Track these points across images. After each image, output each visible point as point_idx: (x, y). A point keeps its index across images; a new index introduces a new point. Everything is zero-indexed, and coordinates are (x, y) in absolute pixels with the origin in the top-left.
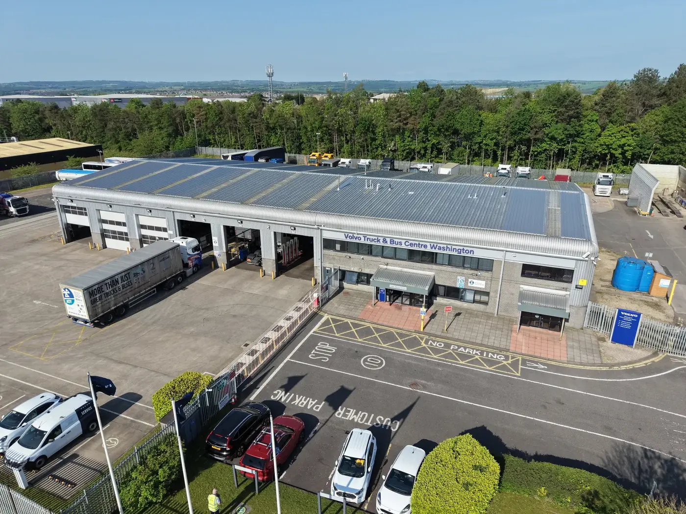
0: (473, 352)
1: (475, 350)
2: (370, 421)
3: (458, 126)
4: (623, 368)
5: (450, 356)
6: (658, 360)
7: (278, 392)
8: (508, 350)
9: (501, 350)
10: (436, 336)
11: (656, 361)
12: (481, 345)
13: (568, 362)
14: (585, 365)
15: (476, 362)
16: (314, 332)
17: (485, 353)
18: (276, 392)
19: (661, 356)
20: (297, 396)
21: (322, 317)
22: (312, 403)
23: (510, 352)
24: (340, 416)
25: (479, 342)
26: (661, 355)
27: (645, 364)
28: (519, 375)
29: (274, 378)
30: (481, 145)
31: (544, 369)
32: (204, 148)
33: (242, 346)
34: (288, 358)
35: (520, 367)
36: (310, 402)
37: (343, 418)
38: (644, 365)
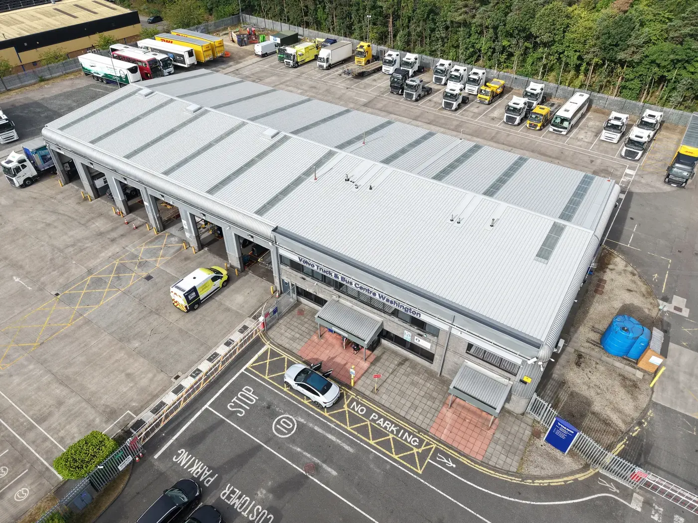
0: (390, 428)
1: (393, 425)
2: (246, 512)
3: (534, 30)
4: (537, 483)
5: (363, 430)
6: (583, 478)
7: (182, 452)
8: (426, 432)
9: (420, 430)
10: (364, 396)
11: (579, 479)
12: (403, 419)
13: (482, 464)
14: (498, 472)
15: (386, 444)
16: (247, 370)
17: (402, 431)
18: (180, 452)
19: (591, 472)
20: (197, 460)
21: (263, 345)
22: (206, 474)
23: (429, 436)
24: (223, 498)
25: (403, 414)
26: (591, 470)
27: (564, 481)
28: (420, 472)
29: (185, 431)
30: (561, 56)
31: (450, 468)
32: (247, 16)
33: (173, 379)
34: (206, 406)
35: (428, 460)
36: (206, 472)
37: (226, 500)
38: (563, 483)
